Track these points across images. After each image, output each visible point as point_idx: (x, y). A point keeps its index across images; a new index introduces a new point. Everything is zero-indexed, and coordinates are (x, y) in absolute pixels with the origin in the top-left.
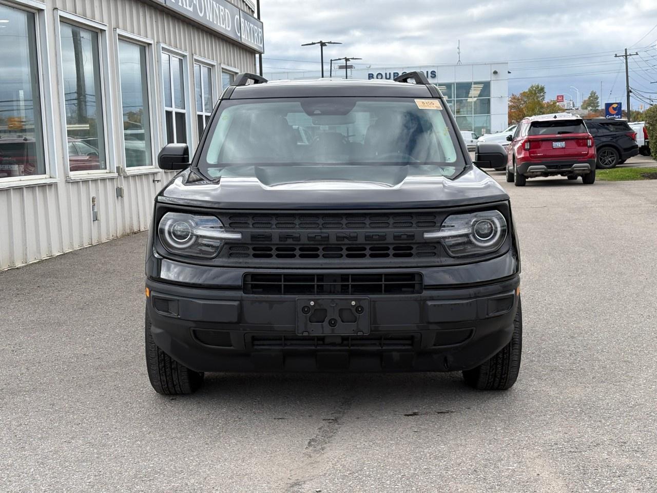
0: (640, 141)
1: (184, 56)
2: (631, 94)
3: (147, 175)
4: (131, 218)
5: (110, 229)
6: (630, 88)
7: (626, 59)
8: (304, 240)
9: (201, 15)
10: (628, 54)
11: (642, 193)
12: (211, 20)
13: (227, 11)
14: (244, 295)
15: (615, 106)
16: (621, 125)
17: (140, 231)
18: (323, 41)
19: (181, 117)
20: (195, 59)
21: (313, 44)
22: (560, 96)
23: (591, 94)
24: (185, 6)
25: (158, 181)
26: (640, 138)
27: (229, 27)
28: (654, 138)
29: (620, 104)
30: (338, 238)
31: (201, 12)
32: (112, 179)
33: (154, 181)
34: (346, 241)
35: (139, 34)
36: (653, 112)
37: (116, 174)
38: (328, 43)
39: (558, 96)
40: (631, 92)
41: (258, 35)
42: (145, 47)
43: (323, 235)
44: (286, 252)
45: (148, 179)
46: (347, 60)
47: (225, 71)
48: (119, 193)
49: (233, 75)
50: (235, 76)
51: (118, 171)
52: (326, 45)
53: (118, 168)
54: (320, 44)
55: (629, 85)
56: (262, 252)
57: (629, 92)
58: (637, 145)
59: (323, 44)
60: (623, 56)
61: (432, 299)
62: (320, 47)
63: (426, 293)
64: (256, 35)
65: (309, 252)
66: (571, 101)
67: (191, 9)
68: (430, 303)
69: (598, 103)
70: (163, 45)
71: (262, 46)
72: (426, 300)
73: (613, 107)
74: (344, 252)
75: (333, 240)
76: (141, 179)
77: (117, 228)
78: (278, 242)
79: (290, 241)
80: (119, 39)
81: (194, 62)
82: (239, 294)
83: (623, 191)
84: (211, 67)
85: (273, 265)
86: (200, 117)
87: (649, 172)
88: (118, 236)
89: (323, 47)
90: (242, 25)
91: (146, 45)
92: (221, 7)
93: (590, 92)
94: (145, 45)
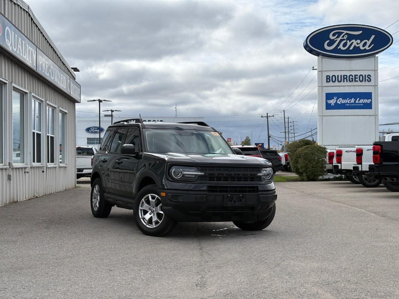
0: (283, 162)
1: (42, 101)
2: (270, 138)
3: (22, 168)
4: (14, 193)
5: (4, 199)
6: (270, 135)
7: (268, 119)
8: (225, 175)
9: (53, 78)
10: (268, 116)
11: (293, 188)
12: (57, 82)
13: (64, 77)
14: (208, 193)
15: (260, 145)
16: (274, 153)
17: (17, 201)
18: (101, 99)
19: (39, 135)
20: (47, 103)
21: (94, 100)
22: (229, 138)
23: (246, 138)
24: (45, 73)
25: (28, 172)
26: (283, 161)
27: (65, 86)
28: (293, 159)
29: (263, 144)
30: (235, 174)
31: (53, 77)
32: (6, 169)
33: (25, 172)
34: (237, 176)
35: (22, 87)
36: (292, 146)
37: (8, 167)
38: (104, 100)
39: (228, 139)
40: (270, 137)
41: (78, 92)
42: (24, 95)
43: (231, 173)
44: (219, 179)
45: (22, 171)
46: (112, 111)
47: (61, 111)
48: (9, 178)
49: (64, 114)
50: (65, 115)
51: (9, 165)
52: (102, 102)
53: (9, 163)
54: (98, 101)
55: (269, 133)
56: (211, 179)
57: (269, 137)
58: (282, 164)
59: (100, 101)
60: (266, 117)
61: (261, 194)
62: (99, 103)
63: (260, 193)
64: (77, 92)
65: (226, 179)
66: (235, 141)
67: (48, 75)
68: (261, 196)
69: (250, 143)
70: (33, 94)
71: (79, 98)
72: (260, 194)
73: (259, 146)
74: (236, 179)
75: (233, 175)
76: (19, 171)
77: (7, 198)
78: (217, 176)
79: (221, 175)
80: (13, 89)
81: (47, 105)
82: (206, 192)
83: (282, 187)
84: (54, 108)
85: (215, 183)
86: (48, 136)
87: (290, 178)
88: (7, 203)
89: (101, 103)
90: (71, 86)
91: (25, 93)
92: (62, 75)
93: (246, 137)
94: (23, 93)
